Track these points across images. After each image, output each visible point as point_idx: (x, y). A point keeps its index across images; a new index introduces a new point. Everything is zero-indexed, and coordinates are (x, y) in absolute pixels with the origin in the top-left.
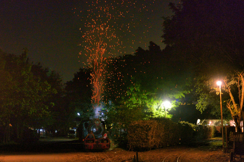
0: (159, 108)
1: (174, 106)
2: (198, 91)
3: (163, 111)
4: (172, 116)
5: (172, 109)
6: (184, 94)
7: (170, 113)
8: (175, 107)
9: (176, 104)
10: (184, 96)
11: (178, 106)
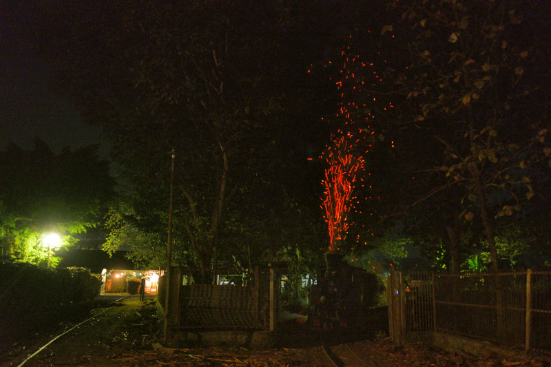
0: (39, 245)
1: (67, 243)
2: (109, 225)
3: (46, 250)
4: (60, 259)
5: (62, 248)
6: (86, 227)
7: (57, 254)
8: (67, 247)
9: (69, 242)
10: (85, 231)
11: (73, 244)
